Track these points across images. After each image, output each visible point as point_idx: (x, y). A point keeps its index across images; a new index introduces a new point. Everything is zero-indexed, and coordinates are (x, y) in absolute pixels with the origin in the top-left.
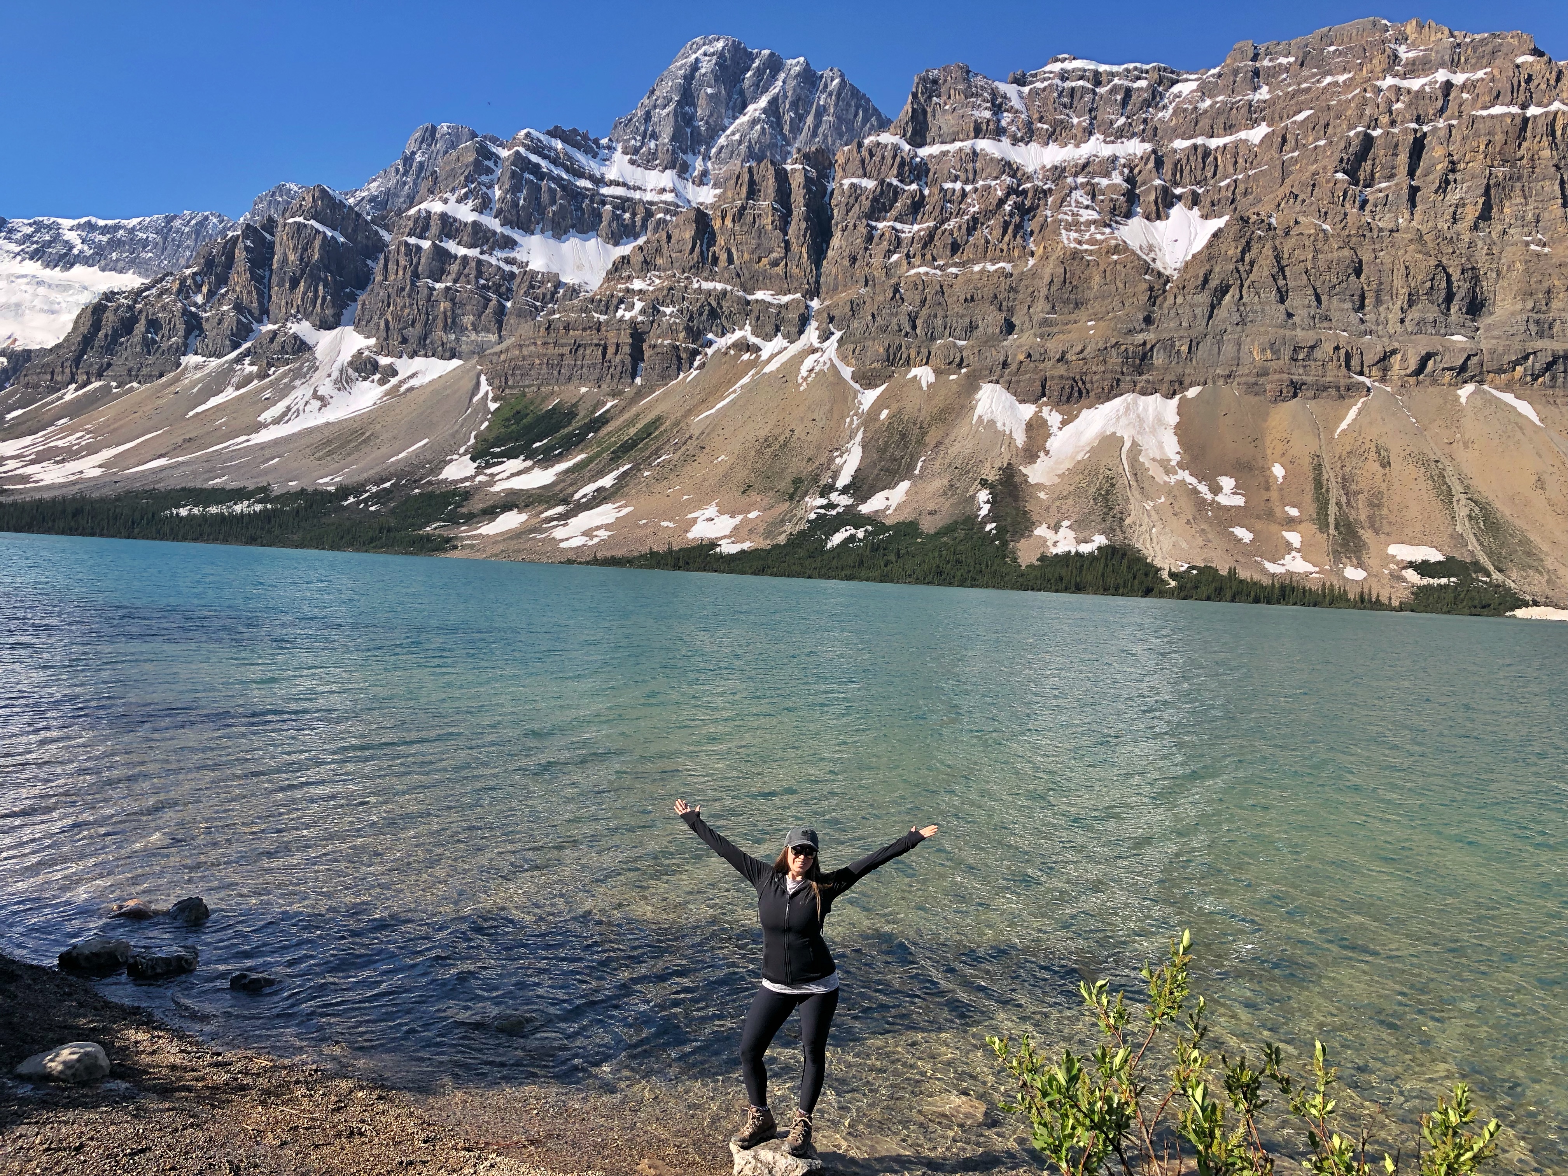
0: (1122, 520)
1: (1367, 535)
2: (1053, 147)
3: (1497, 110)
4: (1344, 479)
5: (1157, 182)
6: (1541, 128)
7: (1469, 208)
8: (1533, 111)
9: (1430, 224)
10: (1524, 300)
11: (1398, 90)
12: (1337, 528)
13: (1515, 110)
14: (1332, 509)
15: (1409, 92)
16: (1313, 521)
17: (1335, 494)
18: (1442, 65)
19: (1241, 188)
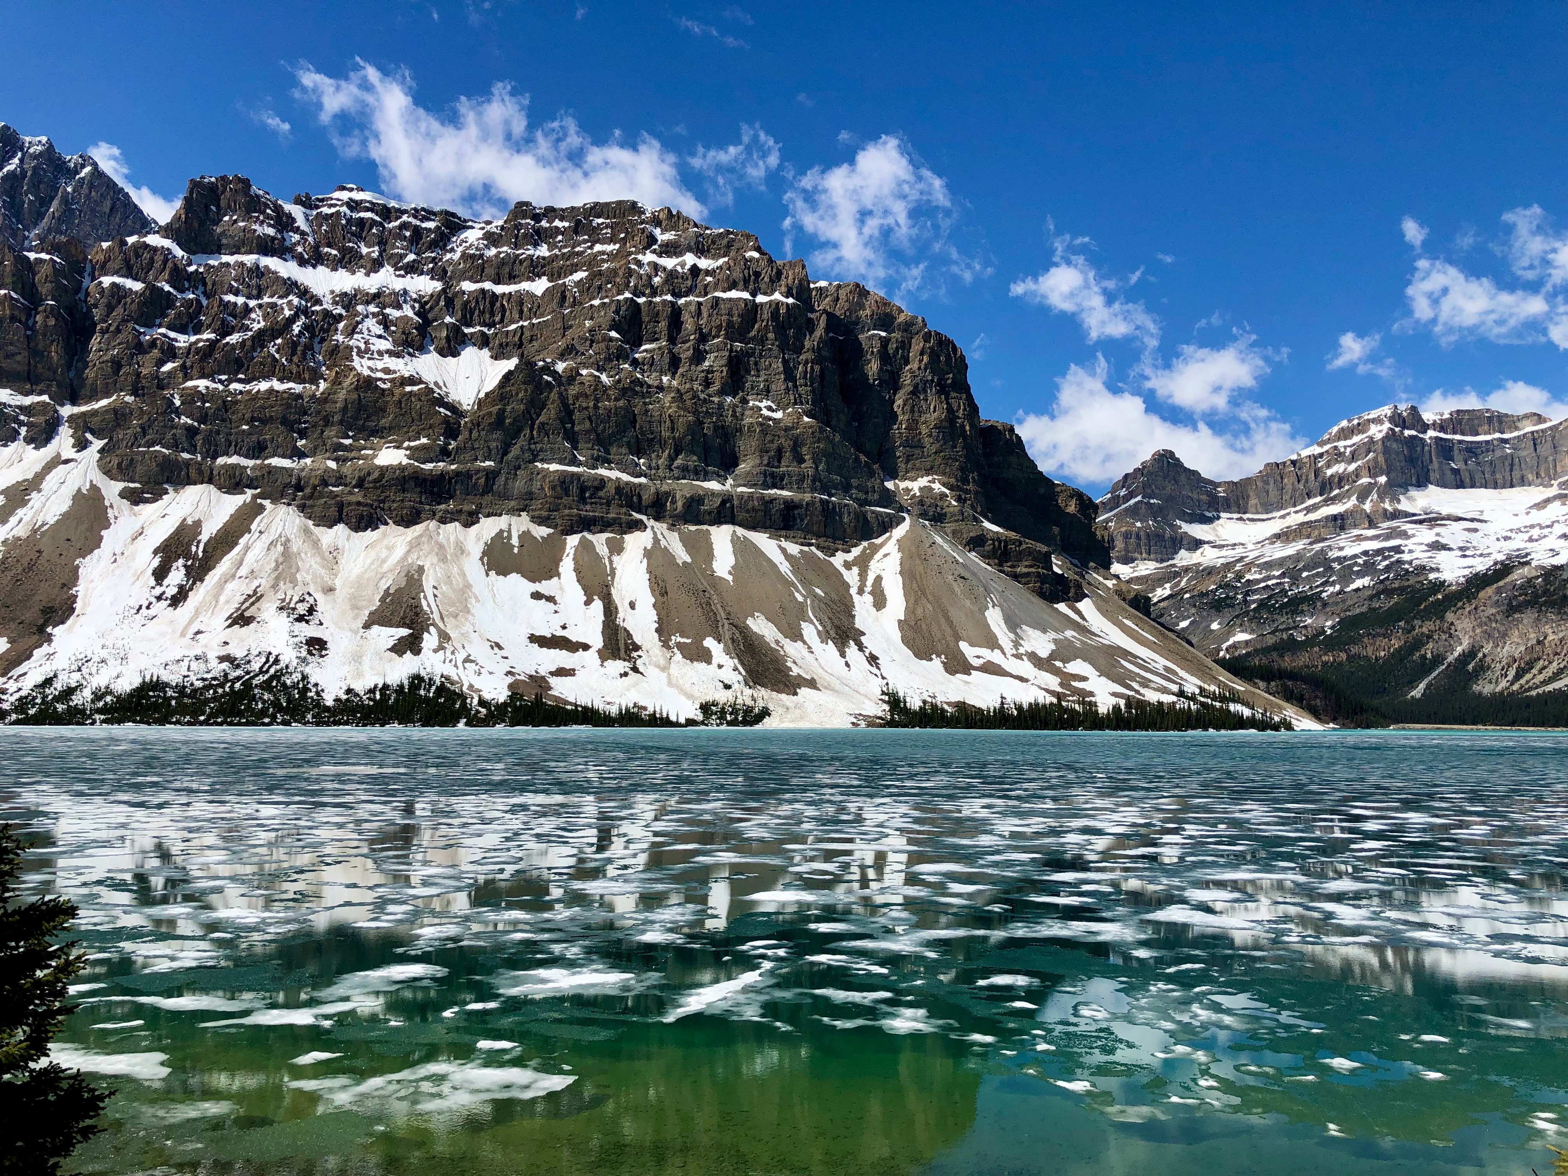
2: (342, 273)
3: (734, 294)
5: (448, 319)
6: (766, 315)
7: (717, 375)
8: (761, 299)
9: (688, 386)
10: (761, 457)
11: (656, 267)
12: (626, 652)
13: (746, 295)
14: (622, 635)
15: (665, 269)
16: (605, 646)
18: (690, 250)
19: (527, 334)
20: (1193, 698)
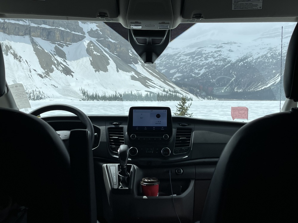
20: (167, 92)
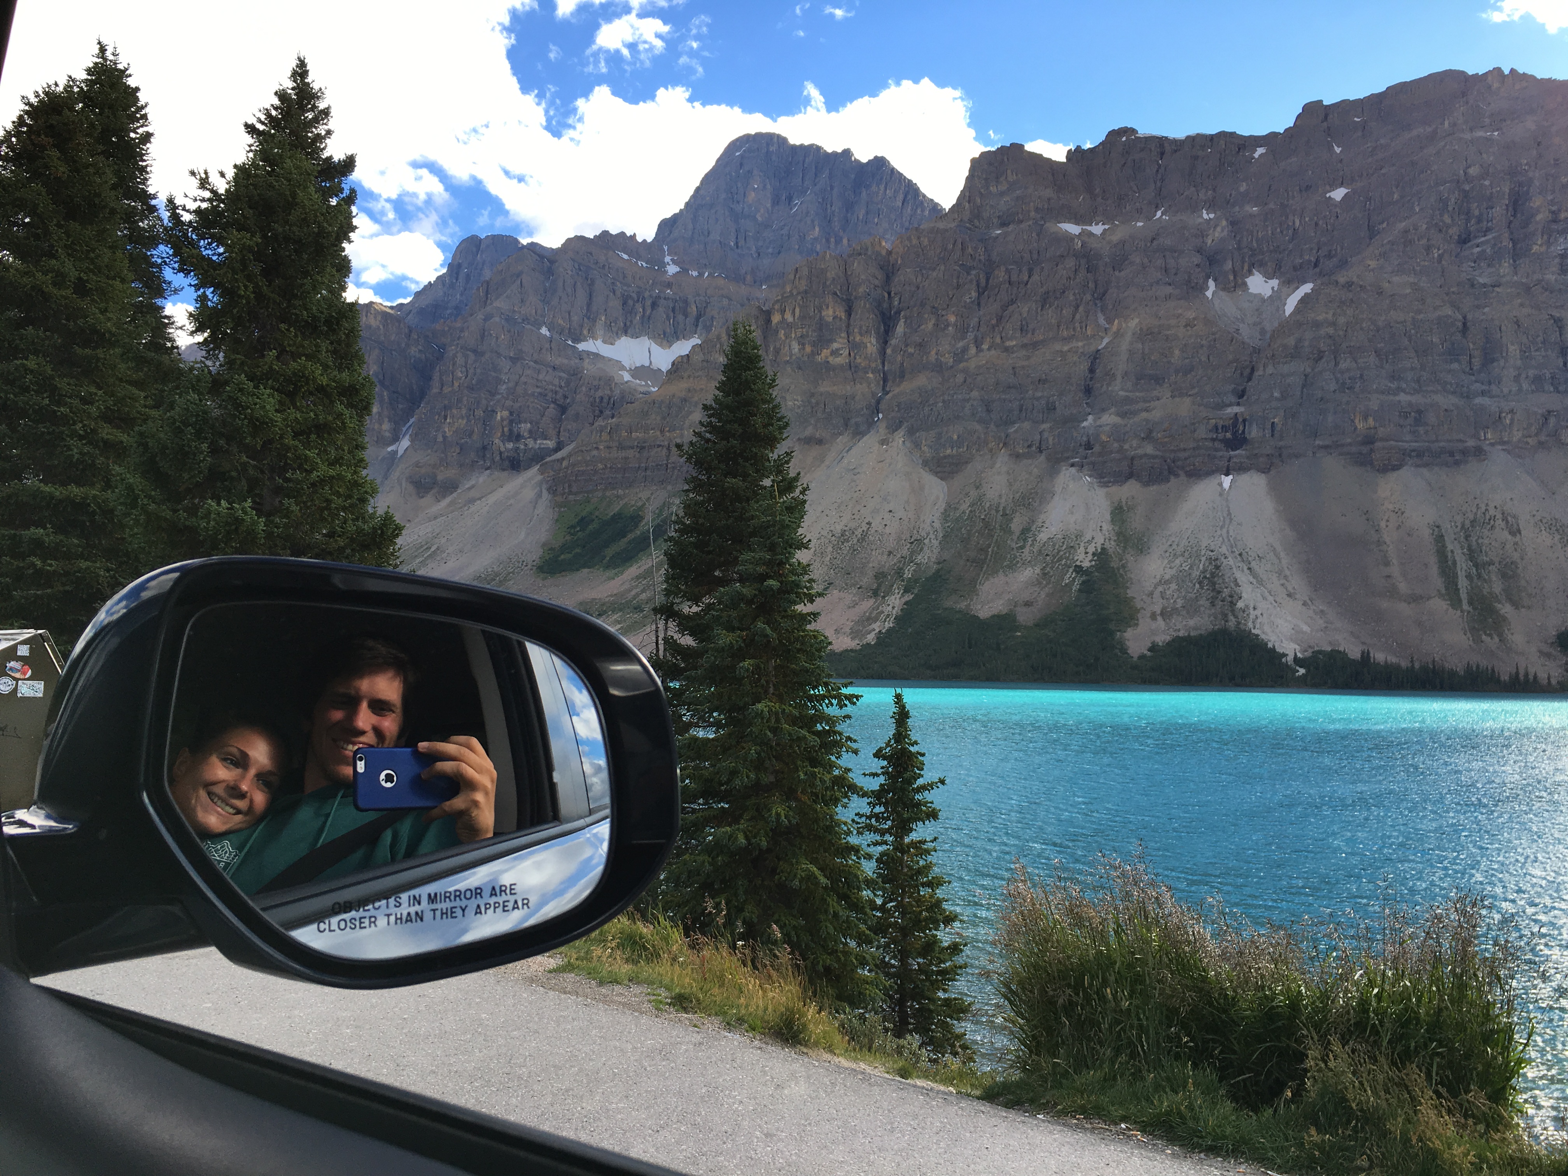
0: (1233, 604)
1: (1506, 609)
4: (1470, 548)
12: (1470, 603)
14: (1463, 583)
16: (1441, 595)
17: (1463, 566)
